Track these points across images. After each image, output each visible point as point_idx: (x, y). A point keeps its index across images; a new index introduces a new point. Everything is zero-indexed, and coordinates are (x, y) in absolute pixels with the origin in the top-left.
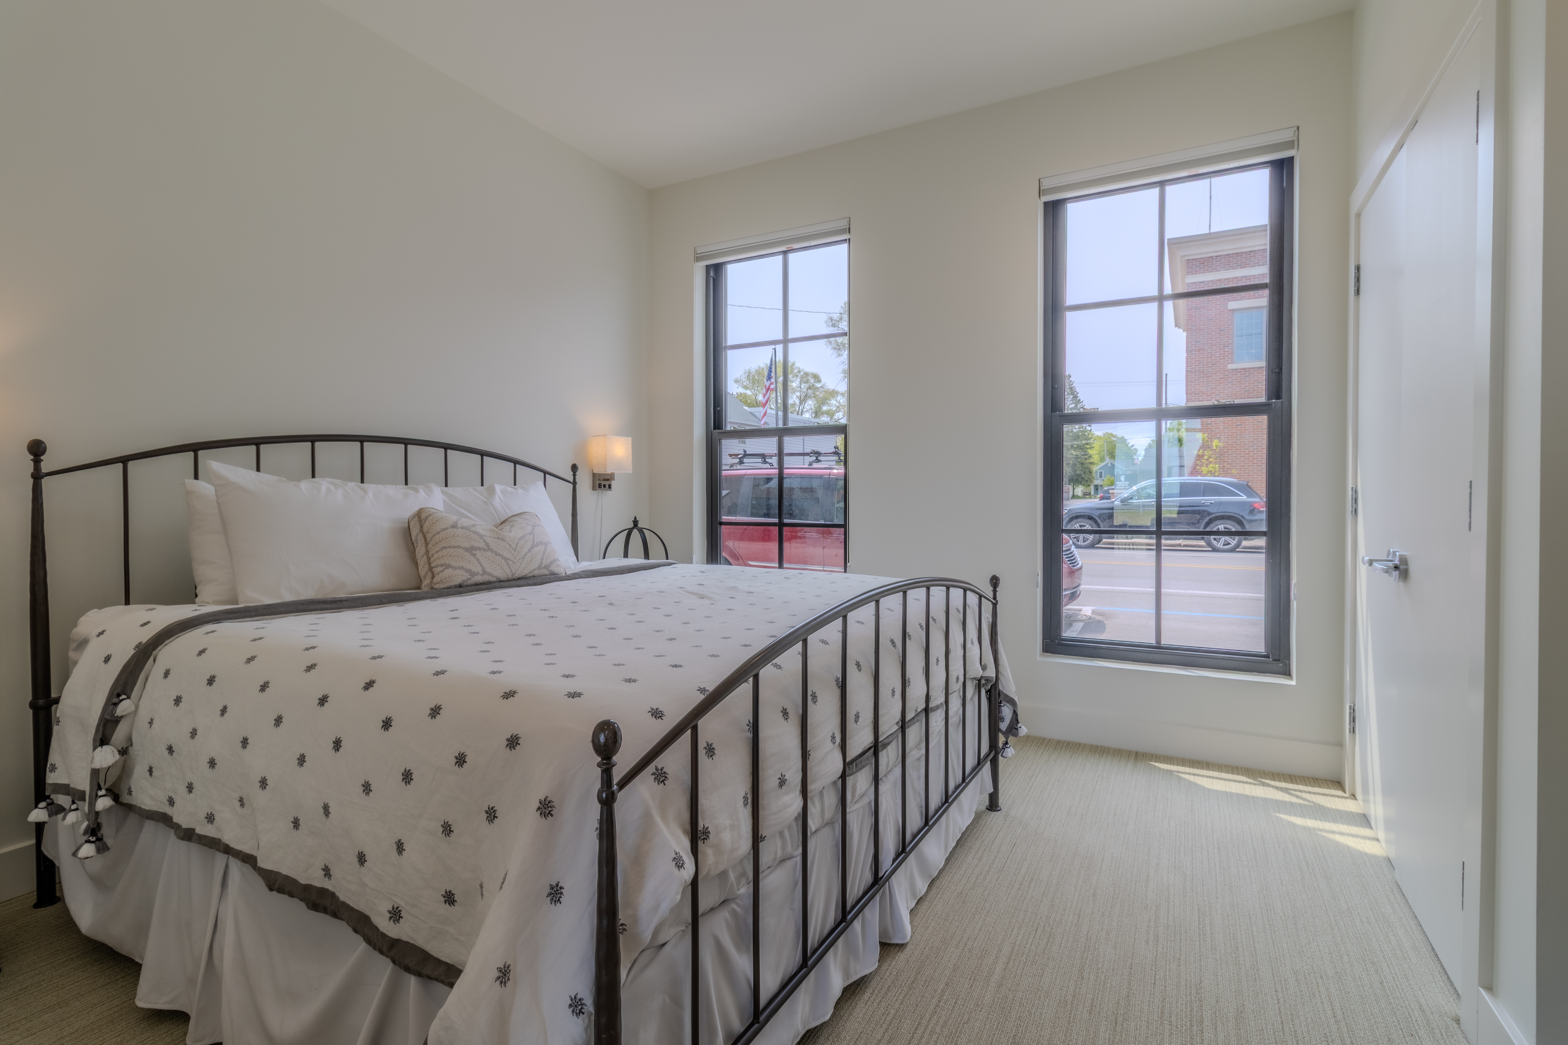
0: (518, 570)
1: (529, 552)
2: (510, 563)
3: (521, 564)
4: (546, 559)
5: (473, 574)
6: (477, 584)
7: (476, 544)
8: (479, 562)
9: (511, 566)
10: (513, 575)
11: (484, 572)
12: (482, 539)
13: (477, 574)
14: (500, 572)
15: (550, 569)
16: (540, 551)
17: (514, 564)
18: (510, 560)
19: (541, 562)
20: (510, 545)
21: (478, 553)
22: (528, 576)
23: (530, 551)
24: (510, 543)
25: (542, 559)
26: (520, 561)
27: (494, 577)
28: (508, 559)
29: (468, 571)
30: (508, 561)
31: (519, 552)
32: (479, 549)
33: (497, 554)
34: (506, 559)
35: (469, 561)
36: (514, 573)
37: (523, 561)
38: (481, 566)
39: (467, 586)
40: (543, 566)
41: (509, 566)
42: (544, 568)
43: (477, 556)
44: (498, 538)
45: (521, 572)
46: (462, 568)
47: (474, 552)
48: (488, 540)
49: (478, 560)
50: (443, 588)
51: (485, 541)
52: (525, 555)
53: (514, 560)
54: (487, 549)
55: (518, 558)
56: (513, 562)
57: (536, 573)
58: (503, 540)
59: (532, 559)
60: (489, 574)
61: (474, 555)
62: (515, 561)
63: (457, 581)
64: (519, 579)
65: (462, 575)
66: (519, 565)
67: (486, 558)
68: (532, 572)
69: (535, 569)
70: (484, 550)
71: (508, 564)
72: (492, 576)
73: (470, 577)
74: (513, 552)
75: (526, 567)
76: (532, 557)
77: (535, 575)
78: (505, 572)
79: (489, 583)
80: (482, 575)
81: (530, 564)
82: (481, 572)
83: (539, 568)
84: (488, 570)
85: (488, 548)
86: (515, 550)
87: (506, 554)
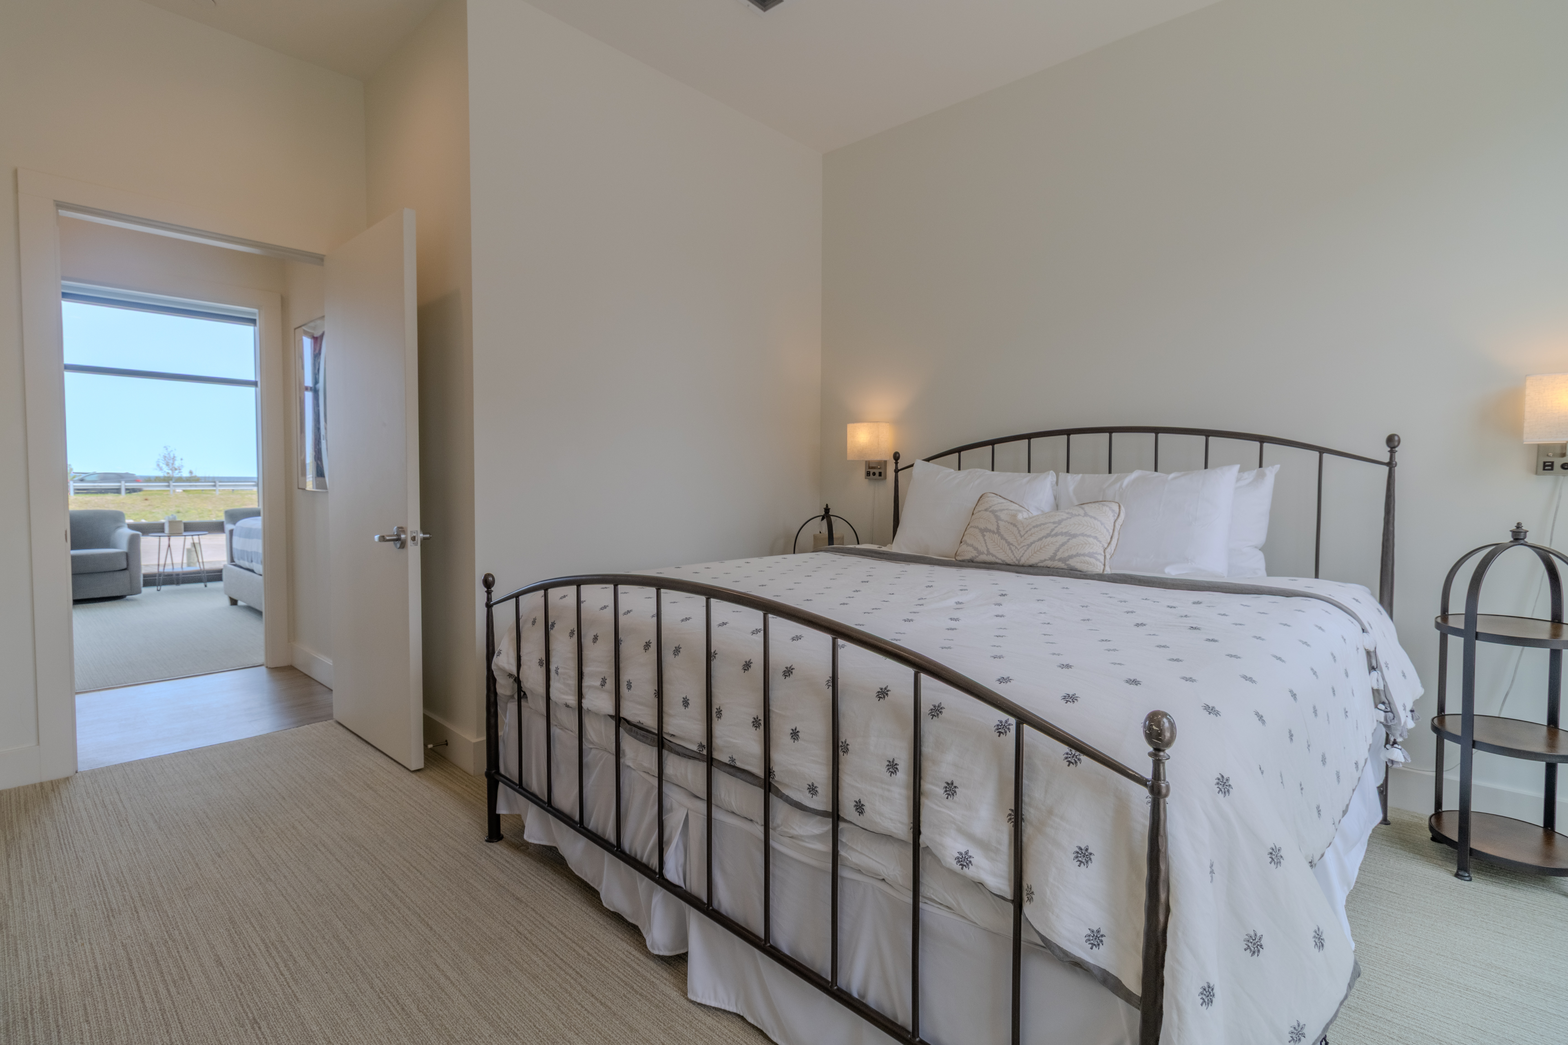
0: (1022, 556)
1: (1038, 541)
2: (1013, 548)
3: (1026, 551)
4: (1064, 552)
5: (980, 553)
6: (985, 563)
7: (989, 527)
8: (986, 543)
9: (1014, 552)
10: (1019, 561)
11: (989, 553)
12: (997, 522)
13: (983, 553)
14: (1002, 555)
15: (1067, 563)
16: (1056, 542)
17: (1017, 550)
18: (1013, 546)
19: (1055, 554)
20: (1019, 531)
21: (987, 534)
22: (1040, 564)
23: (1040, 539)
24: (1021, 529)
25: (1058, 550)
26: (1025, 548)
27: (999, 559)
28: (1012, 544)
29: (976, 549)
30: (1011, 546)
31: (1025, 539)
32: (990, 531)
33: (1003, 538)
34: (1009, 544)
35: (979, 541)
36: (1018, 558)
37: (1028, 548)
38: (987, 546)
39: (977, 562)
40: (1057, 558)
41: (1012, 551)
42: (1060, 560)
43: (986, 538)
44: (1011, 523)
45: (1028, 559)
46: (972, 546)
47: (985, 533)
48: (1001, 523)
49: (985, 540)
50: (960, 561)
51: (998, 525)
52: (1032, 543)
53: (1017, 546)
54: (996, 531)
55: (1022, 545)
56: (1016, 548)
57: (1049, 563)
58: (1015, 525)
59: (1041, 548)
60: (993, 555)
61: (984, 536)
62: (1019, 547)
63: (968, 557)
64: (1030, 566)
65: (971, 552)
66: (1023, 552)
67: (992, 540)
68: (1042, 561)
69: (1045, 560)
70: (993, 532)
71: (1010, 549)
72: (997, 558)
73: (977, 555)
74: (1019, 538)
75: (1032, 555)
76: (1042, 546)
77: (1049, 566)
78: (1008, 556)
79: (997, 563)
80: (987, 555)
81: (1038, 553)
82: (986, 552)
83: (1052, 558)
84: (992, 551)
85: (998, 532)
86: (1021, 537)
87: (1011, 539)
